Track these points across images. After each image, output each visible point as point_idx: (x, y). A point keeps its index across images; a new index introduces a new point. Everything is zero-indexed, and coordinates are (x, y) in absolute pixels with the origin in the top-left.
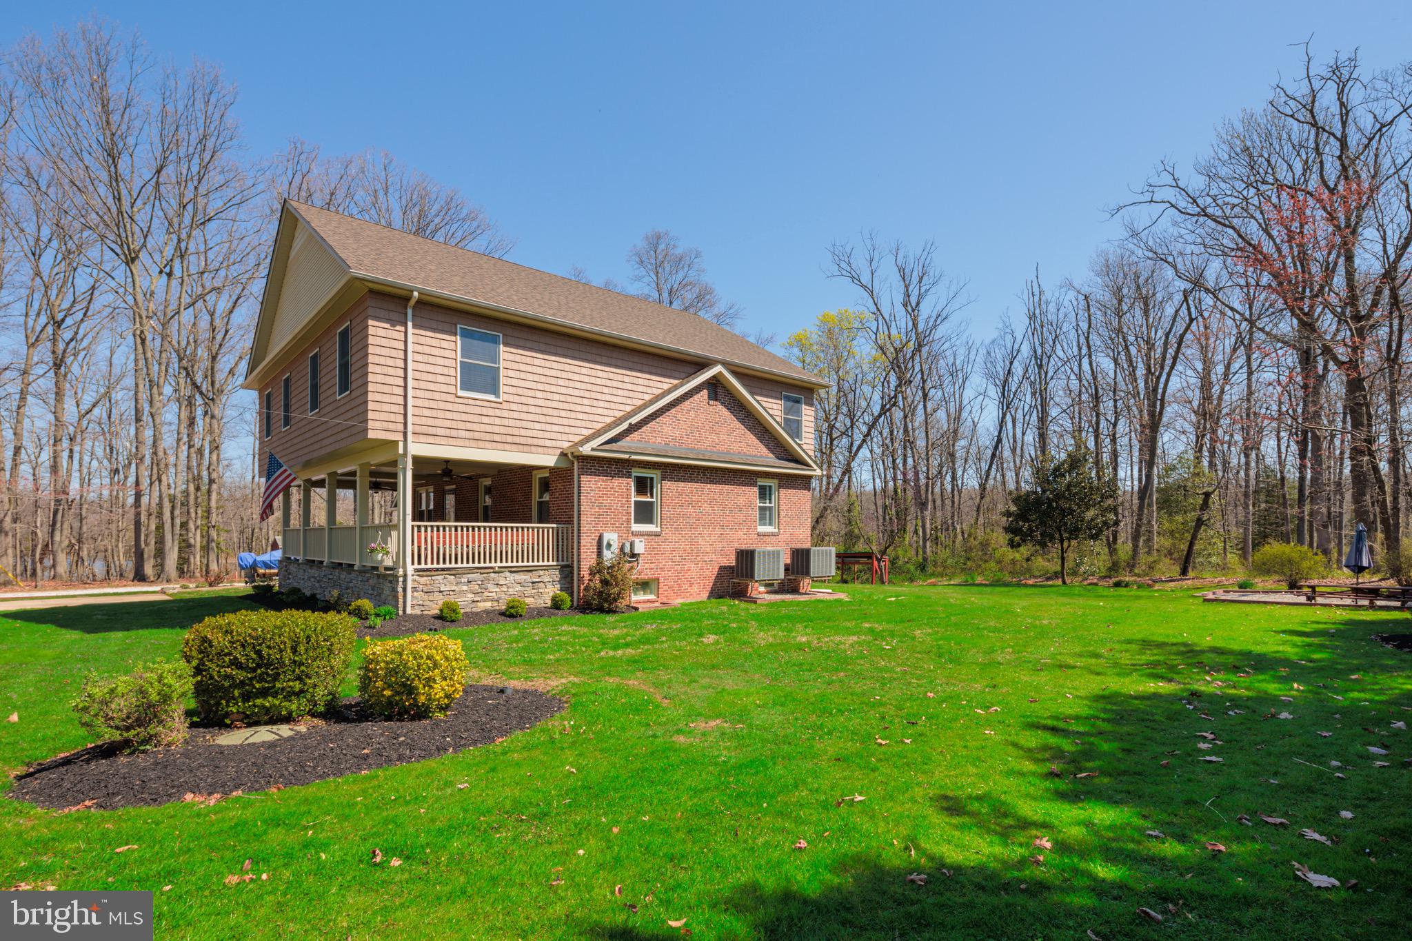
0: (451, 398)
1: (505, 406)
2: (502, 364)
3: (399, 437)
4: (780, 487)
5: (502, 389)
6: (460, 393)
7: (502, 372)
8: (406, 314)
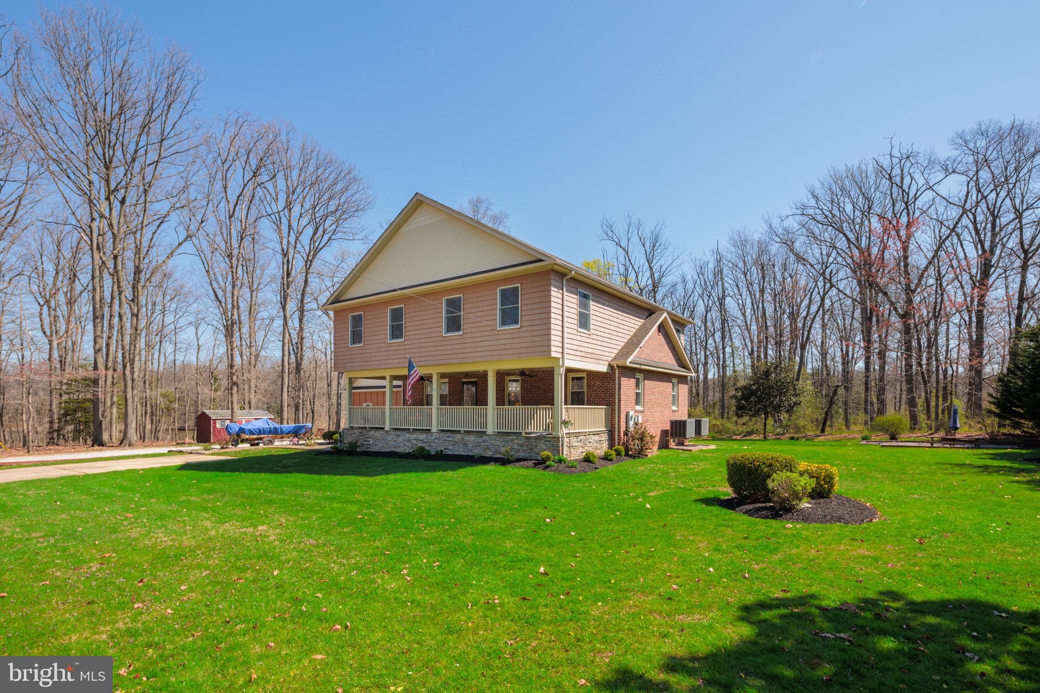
0: (575, 332)
1: (592, 336)
2: (592, 312)
3: (560, 356)
4: (678, 383)
5: (592, 326)
6: (580, 330)
7: (592, 317)
8: (563, 283)
